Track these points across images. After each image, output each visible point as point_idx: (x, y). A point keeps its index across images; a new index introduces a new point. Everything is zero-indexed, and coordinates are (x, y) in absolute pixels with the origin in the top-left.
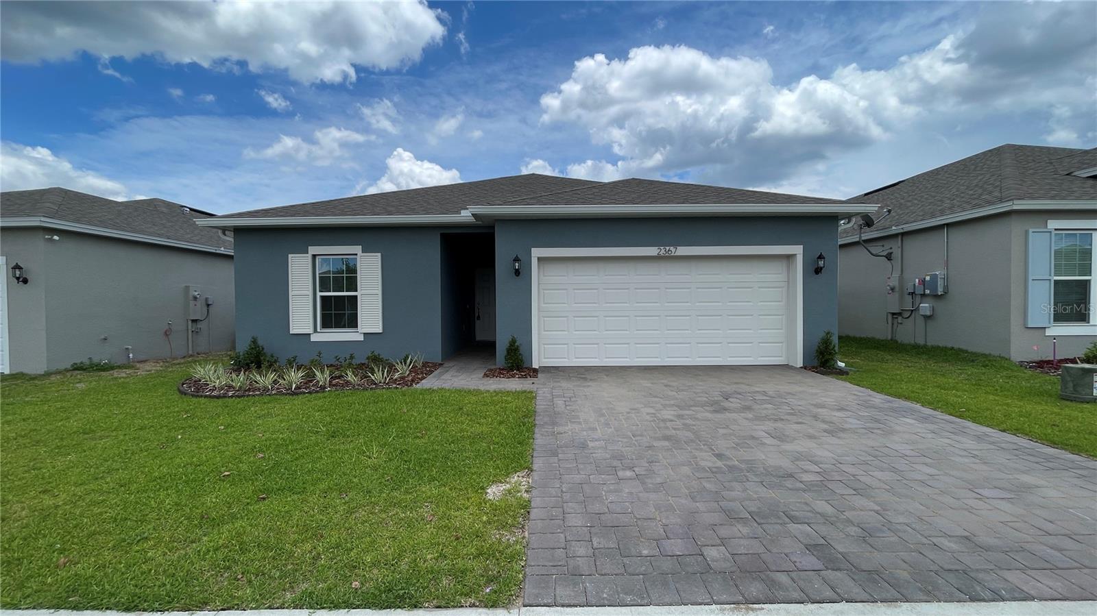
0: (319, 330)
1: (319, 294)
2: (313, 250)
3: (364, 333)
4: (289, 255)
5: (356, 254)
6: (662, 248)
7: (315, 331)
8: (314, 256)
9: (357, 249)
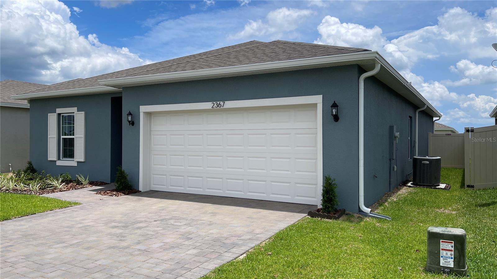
0: (61, 159)
1: (62, 137)
2: (59, 111)
3: (77, 162)
4: (49, 114)
5: (74, 113)
6: (215, 102)
7: (59, 159)
8: (59, 114)
9: (74, 110)
